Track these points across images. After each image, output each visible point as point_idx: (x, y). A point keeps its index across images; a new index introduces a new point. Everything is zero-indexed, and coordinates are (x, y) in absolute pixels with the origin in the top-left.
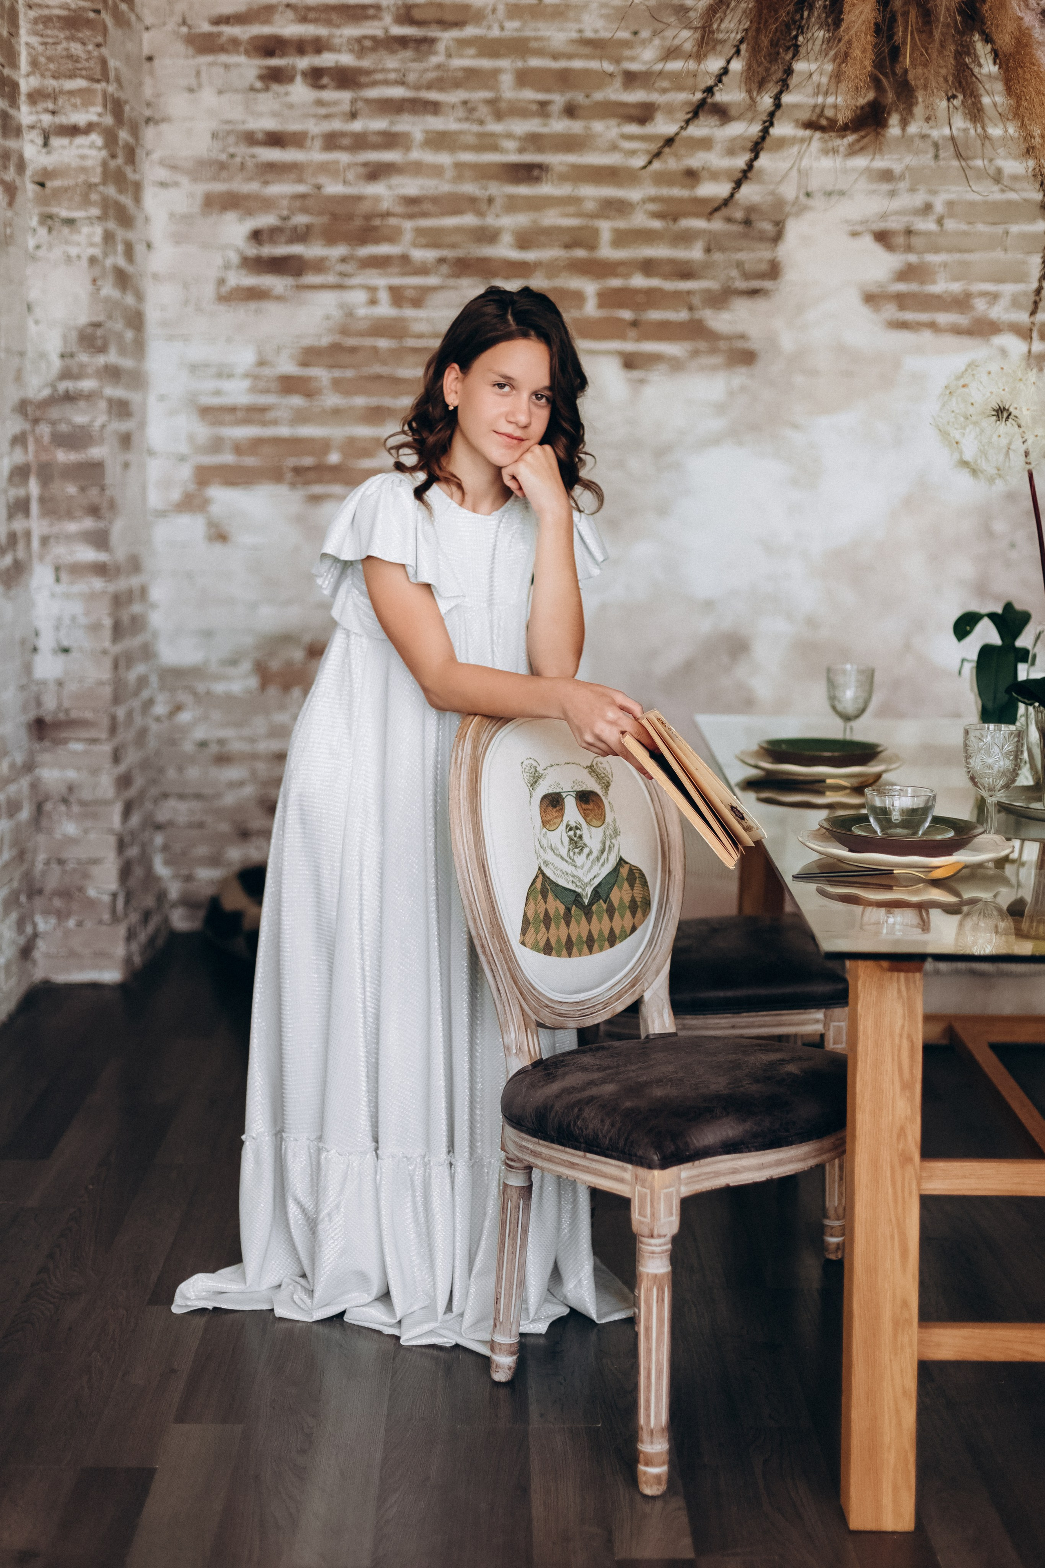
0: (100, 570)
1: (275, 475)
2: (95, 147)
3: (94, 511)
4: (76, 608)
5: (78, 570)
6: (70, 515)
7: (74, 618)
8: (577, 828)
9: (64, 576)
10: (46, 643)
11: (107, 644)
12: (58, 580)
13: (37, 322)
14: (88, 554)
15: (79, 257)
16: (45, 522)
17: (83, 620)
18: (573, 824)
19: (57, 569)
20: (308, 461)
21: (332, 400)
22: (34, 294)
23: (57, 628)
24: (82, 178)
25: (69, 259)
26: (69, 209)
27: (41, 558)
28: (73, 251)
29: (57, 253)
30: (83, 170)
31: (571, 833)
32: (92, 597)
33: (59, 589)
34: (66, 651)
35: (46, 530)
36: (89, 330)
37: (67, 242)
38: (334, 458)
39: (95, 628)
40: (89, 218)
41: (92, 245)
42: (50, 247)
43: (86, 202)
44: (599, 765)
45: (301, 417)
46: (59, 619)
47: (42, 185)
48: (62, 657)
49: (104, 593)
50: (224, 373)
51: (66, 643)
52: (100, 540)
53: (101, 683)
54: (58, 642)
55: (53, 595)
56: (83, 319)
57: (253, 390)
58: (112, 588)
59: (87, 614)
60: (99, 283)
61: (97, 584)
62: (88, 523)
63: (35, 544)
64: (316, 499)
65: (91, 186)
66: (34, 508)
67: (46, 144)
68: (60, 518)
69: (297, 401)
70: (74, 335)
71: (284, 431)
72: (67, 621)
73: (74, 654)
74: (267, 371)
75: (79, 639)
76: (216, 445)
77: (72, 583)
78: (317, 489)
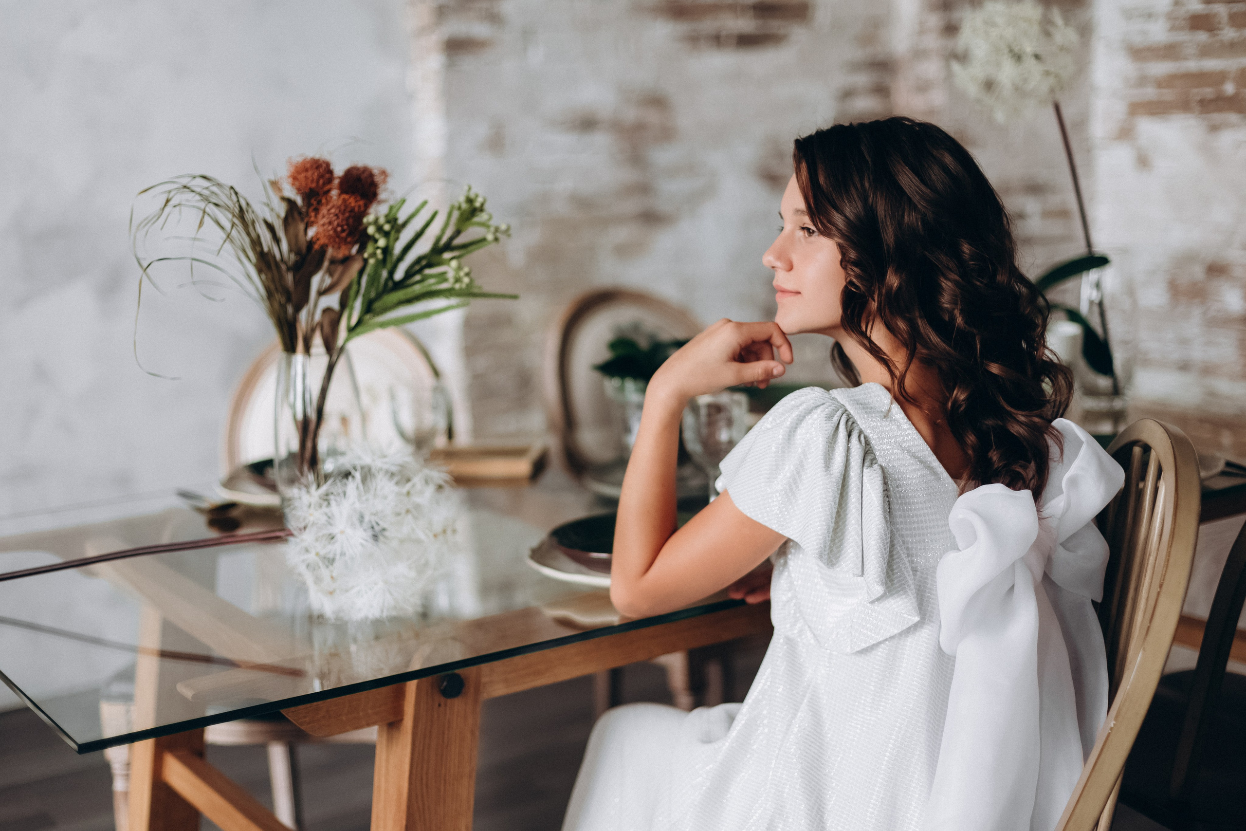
1: (1184, 106)
20: (1208, 92)
21: (1229, 34)
38: (1229, 88)
45: (1205, 52)
50: (1149, 16)
57: (1173, 28)
64: (1214, 128)
69: (1202, 37)
71: (1192, 65)
74: (1182, 11)
76: (1142, 81)
78: (1217, 117)
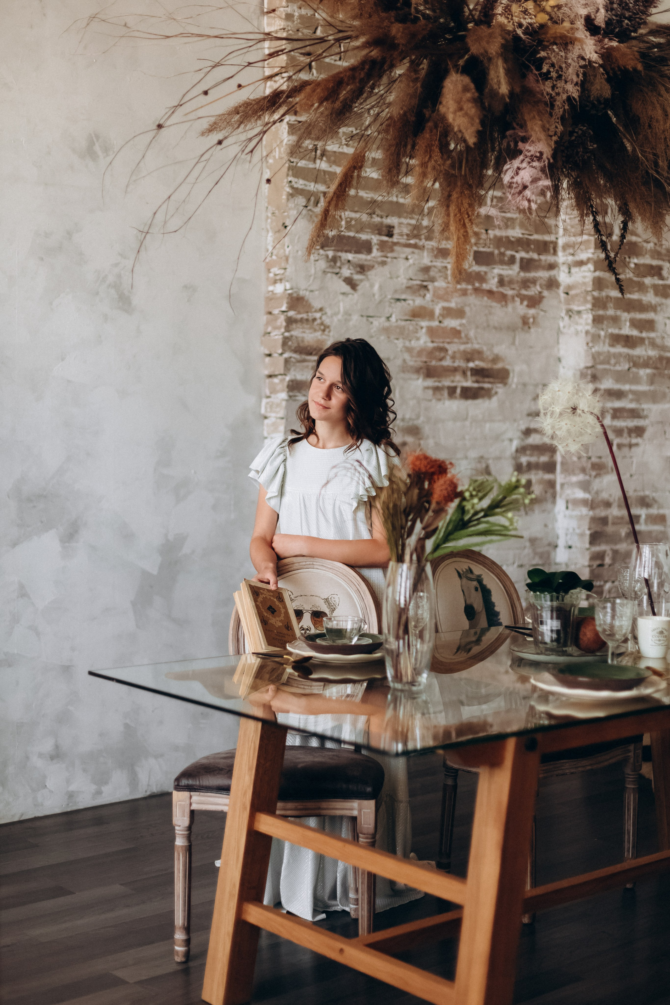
0: (585, 502)
2: (590, 271)
3: (583, 470)
4: (574, 524)
5: (577, 503)
6: (573, 473)
7: (574, 529)
8: (307, 629)
9: (570, 506)
10: (561, 543)
11: (587, 545)
12: (567, 508)
13: (564, 367)
14: (580, 494)
15: (581, 331)
16: (563, 476)
17: (578, 531)
18: (305, 627)
19: (567, 502)
22: (562, 353)
23: (566, 535)
24: (584, 288)
25: (577, 333)
26: (579, 306)
27: (561, 496)
28: (580, 328)
29: (572, 329)
30: (584, 284)
31: (303, 632)
32: (581, 518)
33: (568, 512)
34: (570, 547)
35: (563, 481)
36: (585, 370)
37: (577, 324)
39: (582, 535)
40: (586, 310)
41: (587, 324)
42: (570, 326)
43: (586, 301)
44: (332, 599)
46: (568, 529)
47: (567, 294)
48: (568, 550)
49: (587, 515)
51: (570, 543)
52: (585, 486)
53: (584, 566)
54: (567, 542)
55: (565, 516)
56: (582, 365)
58: (591, 513)
59: (579, 528)
60: (590, 345)
61: (584, 511)
62: (581, 477)
63: (558, 487)
65: (587, 292)
66: (558, 467)
67: (569, 272)
68: (569, 474)
70: (578, 373)
72: (571, 530)
73: (573, 550)
75: (575, 542)
77: (573, 510)
